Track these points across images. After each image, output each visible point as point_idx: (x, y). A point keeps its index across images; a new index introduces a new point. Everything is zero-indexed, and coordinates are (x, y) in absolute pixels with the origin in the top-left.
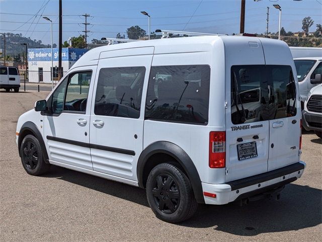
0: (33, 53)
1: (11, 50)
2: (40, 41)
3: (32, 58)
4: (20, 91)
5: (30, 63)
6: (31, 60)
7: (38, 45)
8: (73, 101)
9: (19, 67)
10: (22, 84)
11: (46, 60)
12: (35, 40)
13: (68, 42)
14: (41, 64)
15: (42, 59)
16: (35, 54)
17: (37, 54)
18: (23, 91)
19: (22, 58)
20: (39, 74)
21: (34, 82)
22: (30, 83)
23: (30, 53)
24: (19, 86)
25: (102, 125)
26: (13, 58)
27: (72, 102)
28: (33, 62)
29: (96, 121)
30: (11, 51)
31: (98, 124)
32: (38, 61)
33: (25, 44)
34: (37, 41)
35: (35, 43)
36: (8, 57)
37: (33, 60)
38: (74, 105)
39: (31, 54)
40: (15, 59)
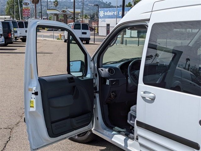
0: (103, 12)
1: (88, 10)
2: (110, 3)
3: (102, 16)
4: (90, 42)
5: (100, 20)
6: (101, 18)
7: (108, 6)
8: (122, 61)
9: (93, 23)
10: (92, 37)
11: (112, 18)
12: (106, 2)
13: (131, 3)
14: (108, 21)
15: (110, 17)
16: (104, 13)
17: (106, 13)
18: (93, 43)
19: (96, 16)
20: (107, 29)
21: (103, 35)
22: (100, 36)
23: (100, 12)
24: (90, 39)
25: (153, 100)
26: (89, 17)
27: (120, 62)
28: (103, 19)
29: (144, 93)
30: (89, 12)
31: (148, 96)
32: (106, 18)
33: (97, 5)
34: (108, 3)
35: (107, 4)
36: (86, 16)
37: (103, 18)
38: (121, 67)
39: (101, 14)
40: (90, 17)
